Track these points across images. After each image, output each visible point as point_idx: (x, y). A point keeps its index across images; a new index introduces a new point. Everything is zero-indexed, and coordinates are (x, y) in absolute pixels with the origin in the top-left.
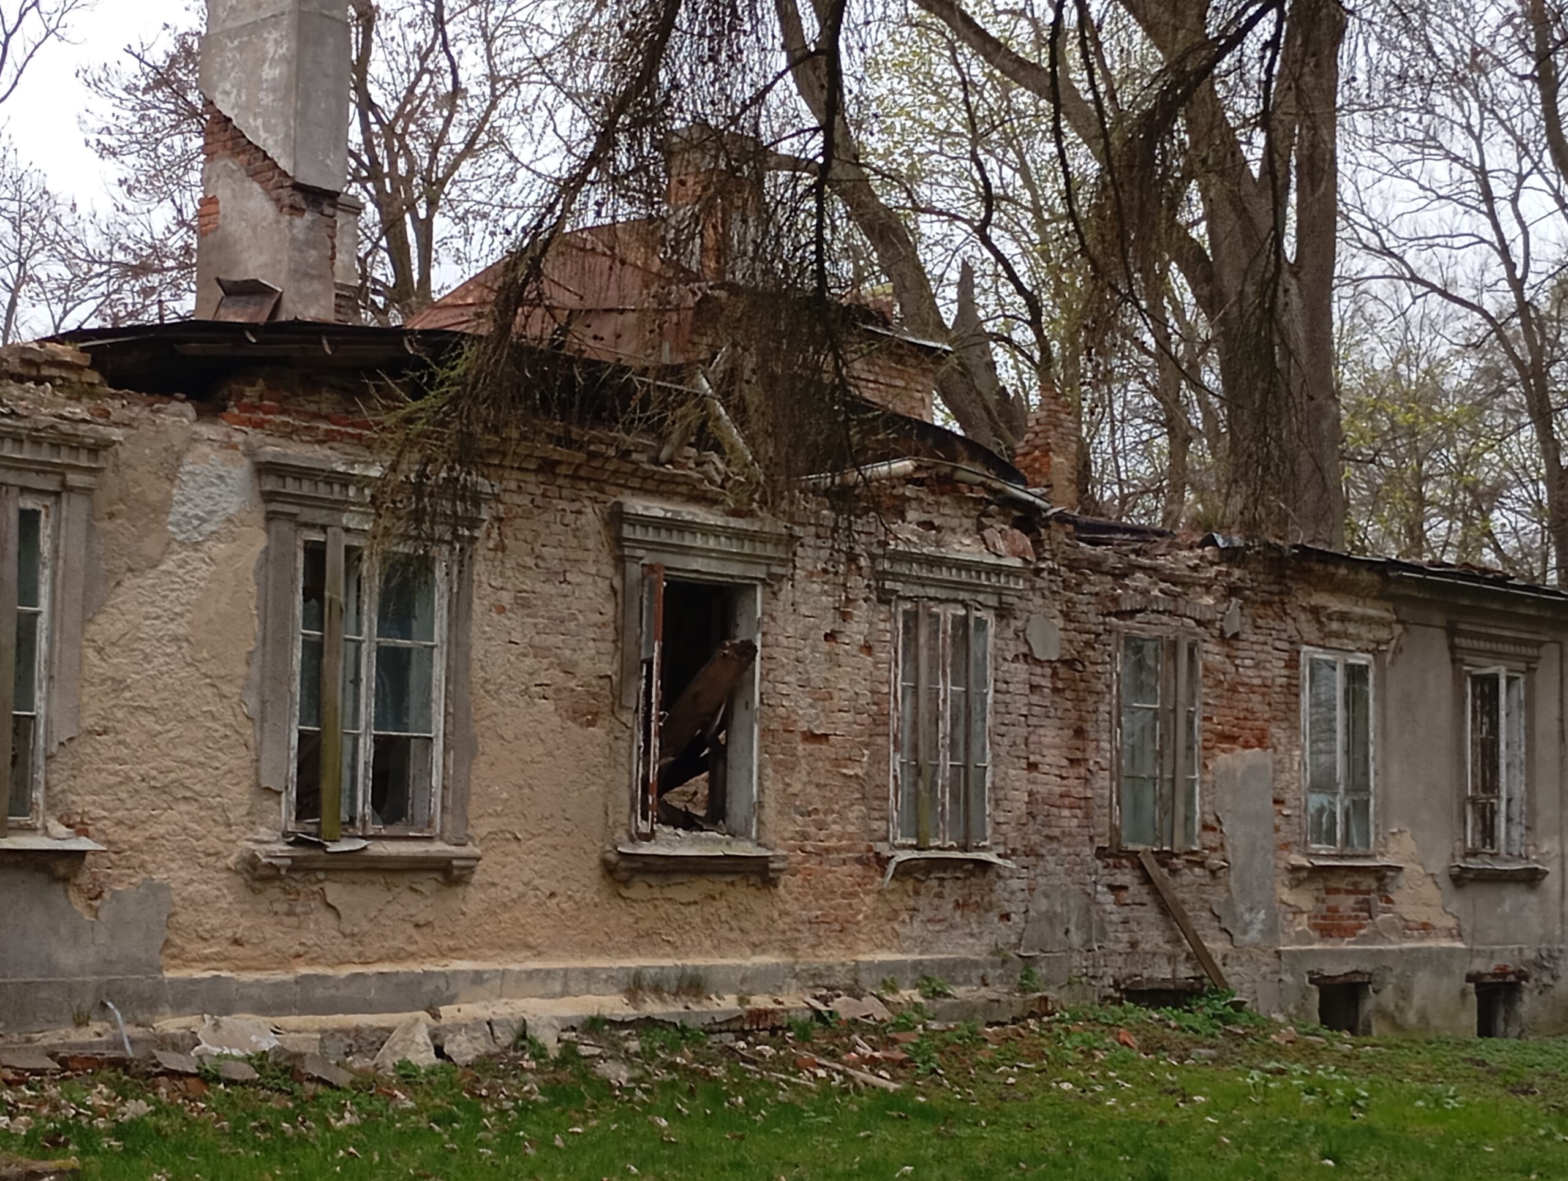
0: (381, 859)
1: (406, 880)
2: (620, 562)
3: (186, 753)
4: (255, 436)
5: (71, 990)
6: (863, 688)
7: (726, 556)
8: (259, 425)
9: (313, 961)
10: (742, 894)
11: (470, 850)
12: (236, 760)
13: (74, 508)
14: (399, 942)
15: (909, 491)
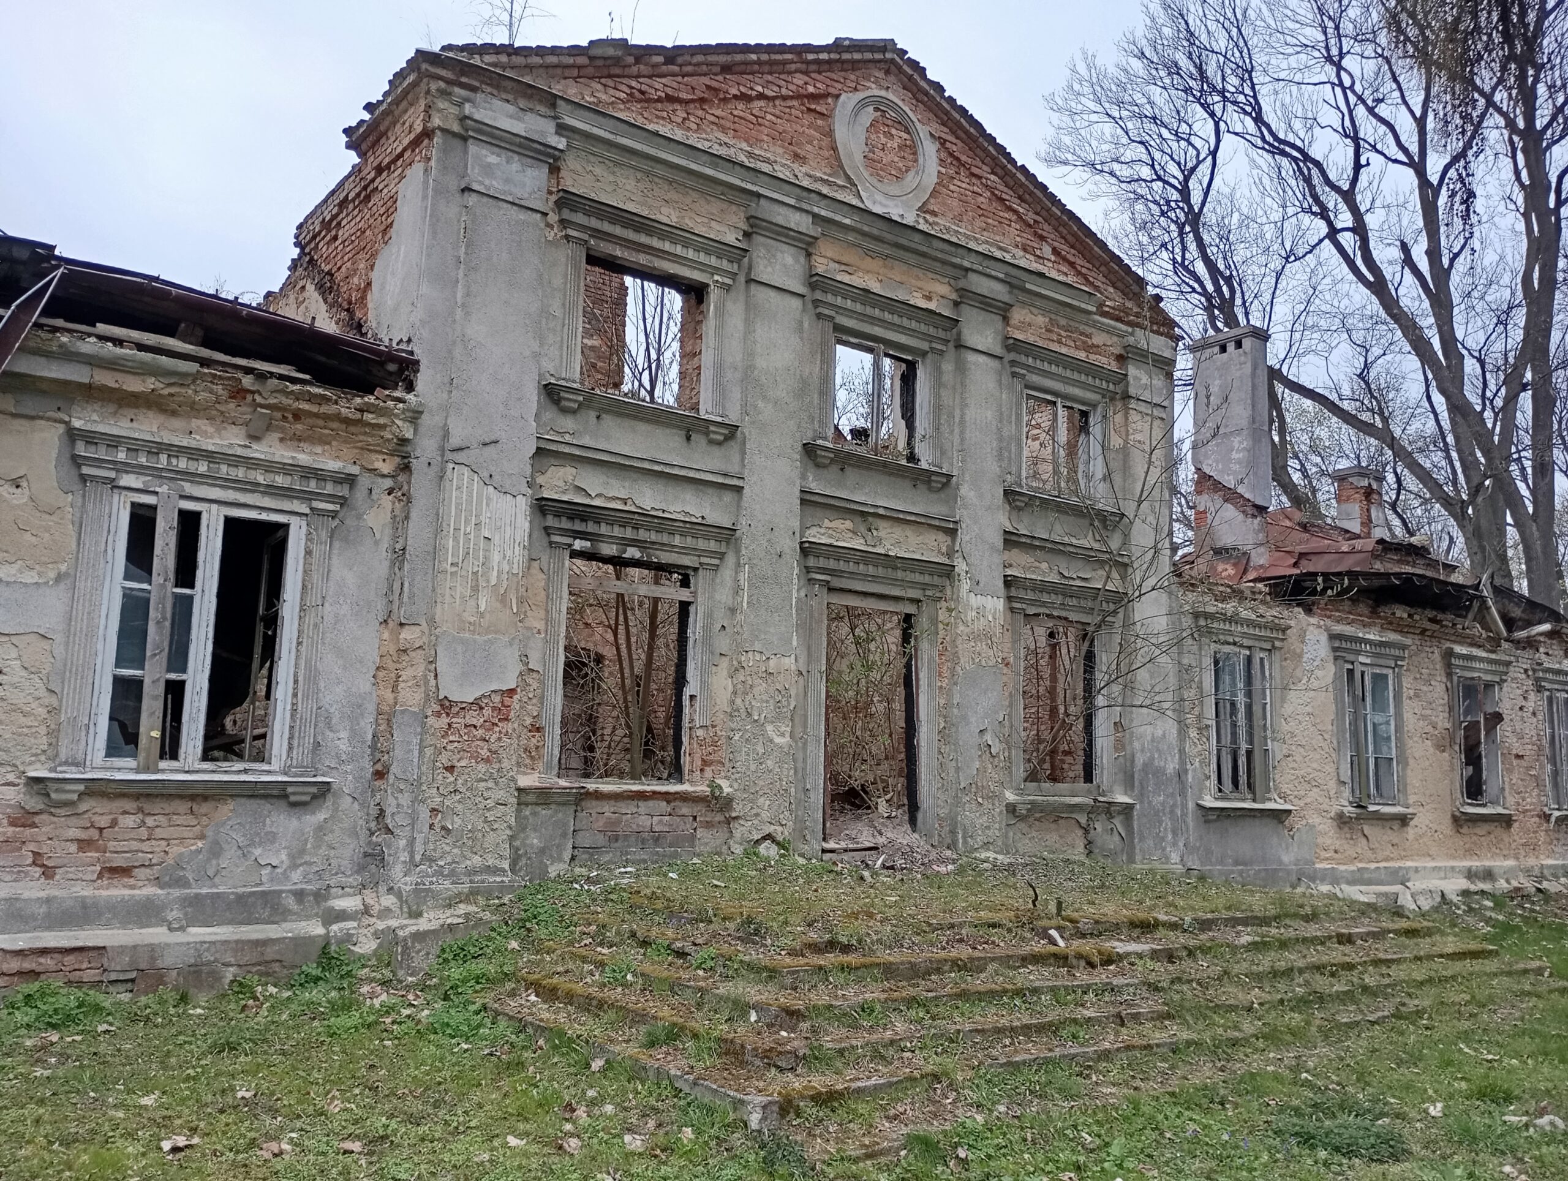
0: (1384, 814)
1: (1388, 824)
2: (1449, 675)
3: (1315, 765)
4: (1328, 622)
5: (1288, 872)
6: (1534, 733)
7: (1486, 671)
8: (1329, 617)
9: (1361, 861)
10: (1499, 831)
11: (1410, 810)
12: (1330, 768)
13: (1276, 656)
14: (1387, 853)
15: (1542, 639)
